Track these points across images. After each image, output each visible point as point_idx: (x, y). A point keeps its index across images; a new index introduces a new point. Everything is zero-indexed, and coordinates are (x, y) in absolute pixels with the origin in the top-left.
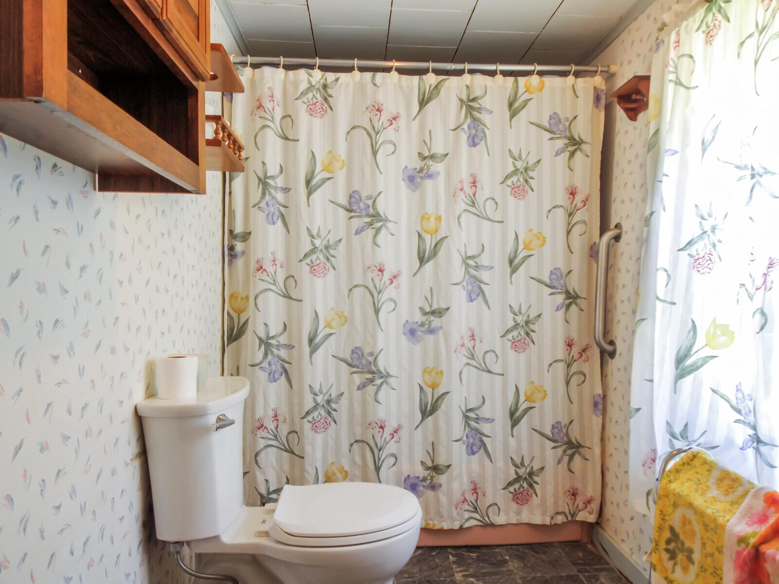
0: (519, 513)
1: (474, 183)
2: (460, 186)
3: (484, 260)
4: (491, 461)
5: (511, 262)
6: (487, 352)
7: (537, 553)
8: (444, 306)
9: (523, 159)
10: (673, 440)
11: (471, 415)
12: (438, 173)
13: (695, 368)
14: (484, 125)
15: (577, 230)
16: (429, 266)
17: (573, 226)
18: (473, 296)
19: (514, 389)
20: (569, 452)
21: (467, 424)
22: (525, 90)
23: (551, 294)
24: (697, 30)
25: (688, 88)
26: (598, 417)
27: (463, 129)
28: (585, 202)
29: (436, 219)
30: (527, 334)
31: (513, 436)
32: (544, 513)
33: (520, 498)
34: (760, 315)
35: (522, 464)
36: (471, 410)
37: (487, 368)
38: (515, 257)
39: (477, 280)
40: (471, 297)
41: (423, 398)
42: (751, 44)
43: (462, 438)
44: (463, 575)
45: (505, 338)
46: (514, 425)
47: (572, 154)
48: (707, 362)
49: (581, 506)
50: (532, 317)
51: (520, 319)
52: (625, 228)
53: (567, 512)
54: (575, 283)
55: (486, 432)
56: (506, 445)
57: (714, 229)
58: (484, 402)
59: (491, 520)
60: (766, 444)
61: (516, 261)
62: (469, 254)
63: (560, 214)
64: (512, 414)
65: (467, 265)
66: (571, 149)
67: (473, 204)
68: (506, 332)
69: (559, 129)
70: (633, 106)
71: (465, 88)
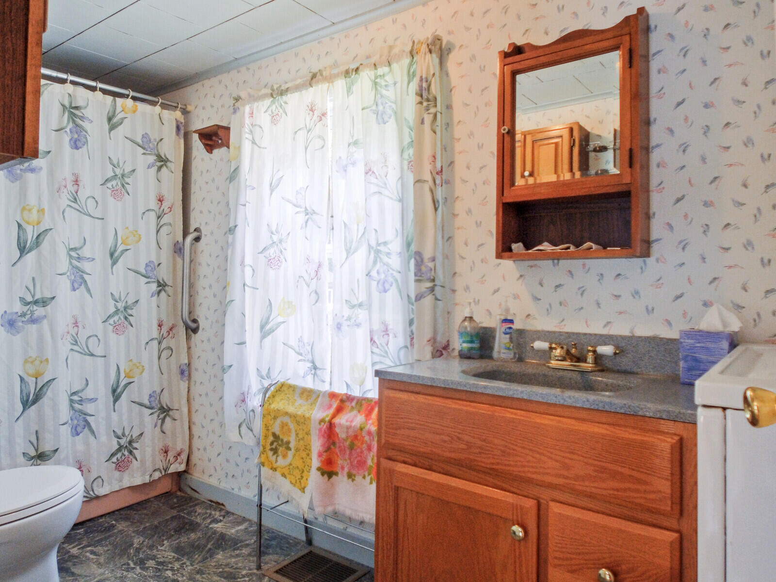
0: (121, 481)
1: (76, 182)
2: (64, 183)
3: (86, 252)
4: (96, 438)
5: (112, 255)
6: (90, 337)
7: (137, 511)
8: (48, 295)
9: (121, 166)
10: (262, 380)
11: (76, 398)
12: (41, 169)
13: (272, 331)
14: (86, 132)
15: (164, 230)
16: (30, 257)
17: (161, 227)
18: (76, 285)
19: (116, 368)
20: (162, 416)
21: (72, 408)
22: (122, 109)
23: (146, 283)
24: (265, 112)
25: (259, 147)
26: (185, 382)
27: (66, 131)
28: (170, 208)
29: (38, 211)
30: (126, 318)
31: (114, 411)
32: (143, 474)
33: (121, 466)
34: (315, 294)
35: (124, 435)
36: (74, 394)
37: (90, 352)
38: (115, 251)
39: (80, 270)
40: (73, 286)
41: (23, 387)
42: (302, 135)
43: (68, 421)
44: (79, 549)
45: (107, 323)
46: (115, 401)
47: (160, 168)
48: (279, 326)
49: (172, 460)
50: (130, 302)
51: (120, 305)
52: (204, 232)
53: (162, 468)
54: (164, 274)
55: (89, 412)
56: (108, 419)
57: (281, 241)
58: (87, 384)
59: (96, 493)
60: (320, 369)
61: (116, 254)
62: (72, 246)
63: (152, 216)
64: (114, 391)
65: (70, 256)
66: (159, 164)
67: (75, 200)
68: (108, 317)
69: (150, 147)
70: (209, 143)
71: (67, 95)
